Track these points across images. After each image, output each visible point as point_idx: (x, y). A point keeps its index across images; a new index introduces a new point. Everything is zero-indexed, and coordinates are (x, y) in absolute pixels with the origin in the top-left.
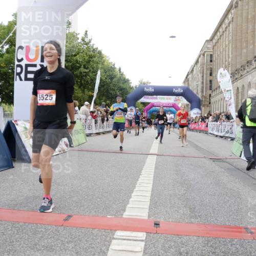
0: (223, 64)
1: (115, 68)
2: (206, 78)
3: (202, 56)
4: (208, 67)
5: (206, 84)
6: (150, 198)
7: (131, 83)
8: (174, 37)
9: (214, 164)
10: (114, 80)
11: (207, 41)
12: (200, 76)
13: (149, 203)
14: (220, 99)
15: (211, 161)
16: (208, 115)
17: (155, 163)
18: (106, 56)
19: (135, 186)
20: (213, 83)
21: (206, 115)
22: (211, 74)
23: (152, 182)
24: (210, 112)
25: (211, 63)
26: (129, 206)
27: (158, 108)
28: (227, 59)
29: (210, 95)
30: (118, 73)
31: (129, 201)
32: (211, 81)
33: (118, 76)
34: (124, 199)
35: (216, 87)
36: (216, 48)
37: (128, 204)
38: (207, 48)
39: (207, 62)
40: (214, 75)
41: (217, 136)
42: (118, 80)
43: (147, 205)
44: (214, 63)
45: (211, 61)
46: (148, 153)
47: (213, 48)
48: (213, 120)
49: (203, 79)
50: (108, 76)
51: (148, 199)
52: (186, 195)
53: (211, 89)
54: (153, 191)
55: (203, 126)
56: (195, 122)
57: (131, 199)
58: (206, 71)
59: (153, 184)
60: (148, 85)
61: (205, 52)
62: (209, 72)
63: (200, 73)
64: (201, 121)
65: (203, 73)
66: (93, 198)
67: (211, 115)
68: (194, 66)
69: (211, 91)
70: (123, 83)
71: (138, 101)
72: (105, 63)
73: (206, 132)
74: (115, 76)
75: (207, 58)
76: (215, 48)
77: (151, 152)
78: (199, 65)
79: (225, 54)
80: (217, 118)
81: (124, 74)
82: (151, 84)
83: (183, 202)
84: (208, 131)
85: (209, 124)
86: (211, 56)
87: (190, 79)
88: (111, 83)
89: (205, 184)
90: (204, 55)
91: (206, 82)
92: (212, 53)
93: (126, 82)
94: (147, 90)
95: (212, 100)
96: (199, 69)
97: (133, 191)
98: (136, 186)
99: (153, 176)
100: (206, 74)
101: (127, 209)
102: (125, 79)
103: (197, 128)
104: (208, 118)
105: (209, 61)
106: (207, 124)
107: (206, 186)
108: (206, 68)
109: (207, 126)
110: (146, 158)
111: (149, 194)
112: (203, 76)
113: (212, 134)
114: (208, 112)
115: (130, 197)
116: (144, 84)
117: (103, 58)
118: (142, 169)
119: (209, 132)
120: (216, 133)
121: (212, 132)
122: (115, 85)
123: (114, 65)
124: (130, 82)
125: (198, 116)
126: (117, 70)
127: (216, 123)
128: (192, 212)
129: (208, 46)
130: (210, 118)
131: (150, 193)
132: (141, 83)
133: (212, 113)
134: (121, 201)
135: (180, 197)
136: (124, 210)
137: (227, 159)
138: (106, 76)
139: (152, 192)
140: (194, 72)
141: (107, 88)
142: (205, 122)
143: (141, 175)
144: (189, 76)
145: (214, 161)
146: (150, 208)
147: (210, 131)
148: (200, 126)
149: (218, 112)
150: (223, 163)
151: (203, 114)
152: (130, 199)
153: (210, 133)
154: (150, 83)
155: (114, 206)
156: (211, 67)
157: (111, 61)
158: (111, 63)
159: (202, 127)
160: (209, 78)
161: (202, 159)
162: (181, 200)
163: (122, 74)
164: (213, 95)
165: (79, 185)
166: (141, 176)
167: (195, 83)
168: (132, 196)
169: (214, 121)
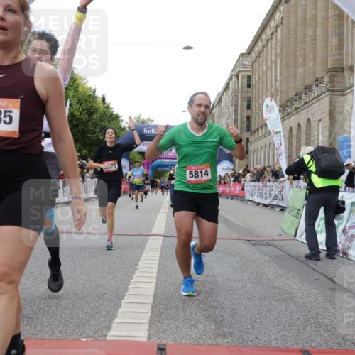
0: (267, 90)
1: (96, 97)
2: (241, 113)
3: (234, 78)
4: (244, 95)
5: (242, 122)
6: (151, 307)
7: (122, 121)
8: (191, 48)
9: (253, 249)
10: (94, 116)
11: (242, 54)
12: (232, 109)
13: (150, 314)
14: (263, 146)
15: (249, 244)
16: (244, 172)
17: (160, 250)
18: (81, 78)
19: (127, 288)
20: (252, 120)
21: (241, 171)
22: (249, 107)
23: (154, 280)
24: (247, 166)
25: (250, 90)
26: (116, 320)
27: (165, 160)
28: (274, 83)
29: (248, 139)
30: (101, 105)
31: (117, 313)
32: (248, 118)
33: (102, 109)
34: (109, 309)
35: (257, 127)
36: (256, 65)
37: (116, 317)
38: (243, 65)
39: (242, 88)
40: (253, 107)
41: (259, 204)
42: (101, 117)
43: (145, 319)
44: (253, 89)
45: (249, 86)
46: (149, 233)
47: (252, 66)
48: (253, 179)
49: (236, 115)
50: (84, 110)
51: (148, 309)
52: (210, 299)
53: (248, 131)
54: (156, 295)
55: (237, 188)
56: (225, 183)
57: (120, 310)
58: (241, 102)
59: (156, 284)
60: (150, 123)
61: (239, 71)
62: (245, 104)
63: (232, 105)
64: (234, 181)
65: (236, 105)
66: (57, 309)
67: (249, 172)
68: (223, 94)
69: (249, 133)
70: (109, 122)
71: (134, 150)
72: (80, 89)
73: (241, 198)
74: (96, 110)
75: (242, 82)
76: (254, 65)
77: (154, 231)
78: (230, 92)
79: (271, 75)
80: (259, 176)
81: (111, 106)
82: (153, 123)
83: (204, 310)
84: (244, 197)
85: (245, 185)
86: (249, 78)
87: (216, 115)
88: (88, 121)
89: (238, 281)
90: (237, 77)
91: (241, 119)
92: (249, 74)
93: (113, 119)
94: (148, 132)
95: (250, 147)
96: (231, 99)
97: (124, 296)
98: (129, 287)
99: (156, 270)
100: (241, 107)
101: (114, 326)
102: (112, 114)
103: (227, 191)
104: (244, 176)
105: (246, 86)
106: (244, 184)
107: (240, 285)
108: (241, 98)
109: (243, 189)
110: (146, 242)
111: (150, 300)
112: (236, 110)
113: (250, 201)
114: (244, 166)
115: (120, 306)
116: (143, 122)
117: (76, 80)
118: (139, 260)
119: (246, 198)
120: (257, 200)
121: (251, 199)
122: (95, 125)
123: (94, 91)
124: (121, 119)
125: (230, 172)
126: (100, 100)
127: (256, 184)
128: (218, 328)
129: (244, 62)
130: (248, 176)
131: (152, 298)
132: (138, 121)
133: (252, 169)
134: (104, 313)
135: (199, 304)
136: (109, 328)
137: (273, 240)
138: (81, 110)
139: (154, 296)
140: (223, 103)
141: (82, 129)
142: (240, 182)
143: (138, 269)
144: (215, 109)
145: (253, 244)
146: (151, 323)
147: (248, 196)
148: (233, 189)
149: (259, 167)
150: (269, 247)
151: (236, 169)
152: (118, 309)
153: (248, 200)
154: (152, 121)
155: (93, 322)
156: (249, 95)
157: (89, 85)
158: (90, 88)
159: (235, 190)
160: (246, 113)
161: (236, 241)
162: (201, 308)
163: (108, 107)
164: (252, 139)
165: (35, 288)
166: (136, 271)
167: (224, 121)
168: (123, 305)
169: (254, 181)
